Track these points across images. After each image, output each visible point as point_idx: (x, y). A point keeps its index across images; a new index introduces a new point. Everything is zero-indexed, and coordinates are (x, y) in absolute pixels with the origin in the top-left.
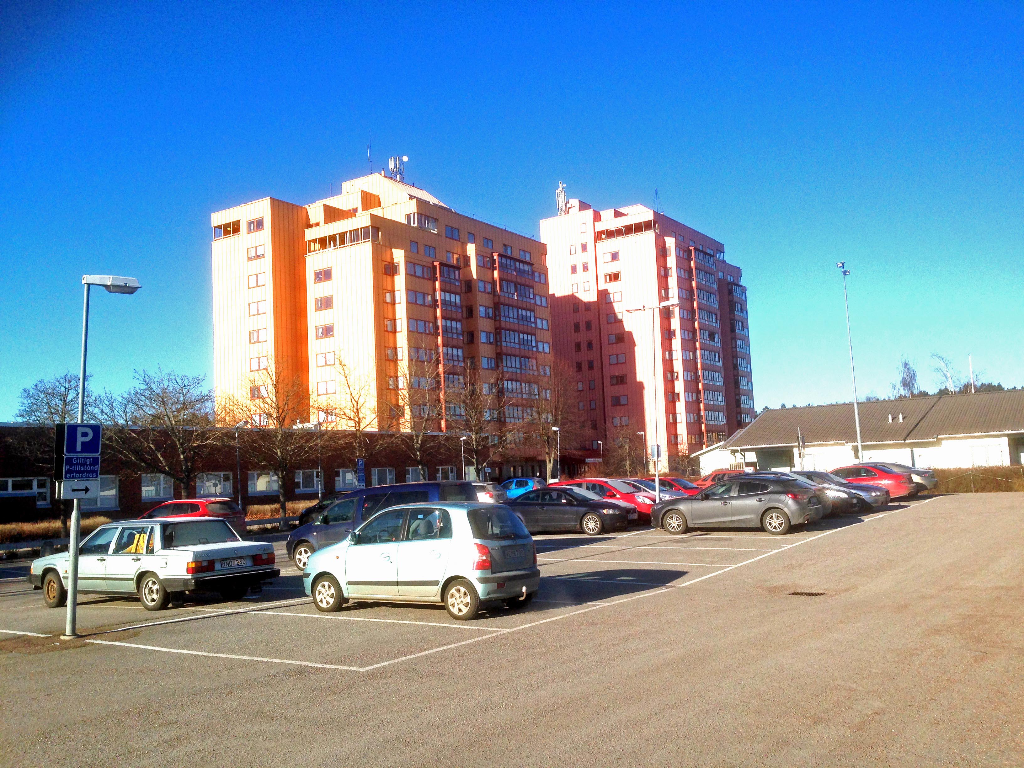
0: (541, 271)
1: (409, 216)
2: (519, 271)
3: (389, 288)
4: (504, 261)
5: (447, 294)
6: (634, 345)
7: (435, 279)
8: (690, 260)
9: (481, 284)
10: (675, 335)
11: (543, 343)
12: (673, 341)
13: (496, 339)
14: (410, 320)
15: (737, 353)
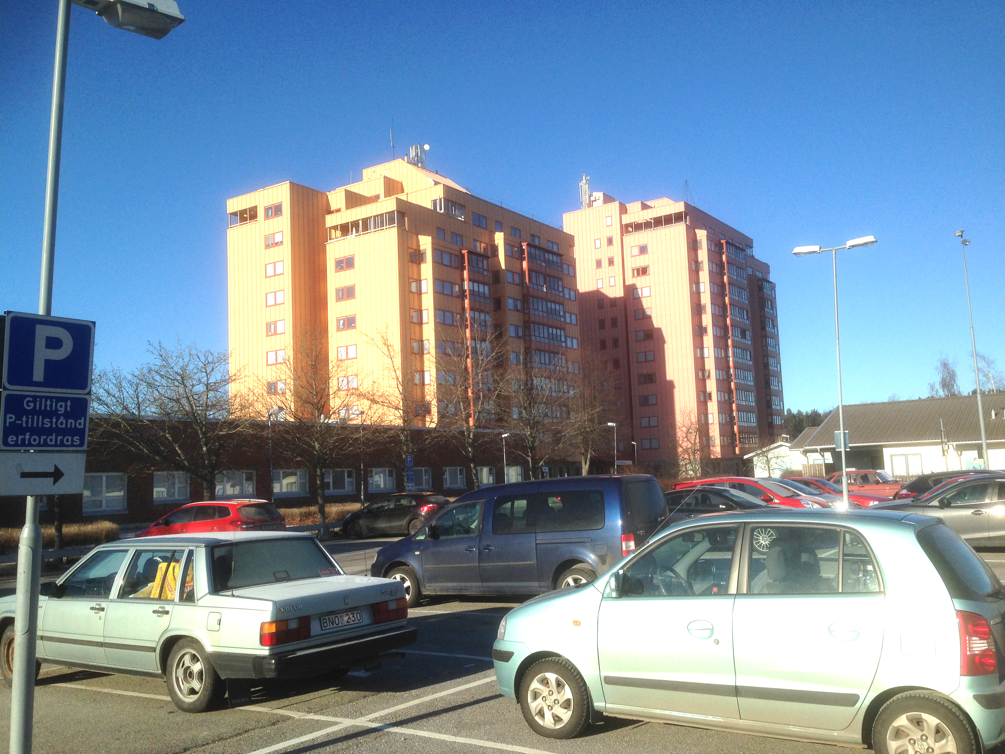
0: (570, 263)
1: (435, 202)
2: (548, 262)
3: (415, 277)
4: (533, 250)
5: (476, 285)
6: (664, 342)
7: (463, 268)
8: (721, 254)
9: (509, 275)
10: (706, 332)
11: (572, 338)
12: (705, 338)
13: (524, 332)
14: (437, 312)
15: (768, 352)
